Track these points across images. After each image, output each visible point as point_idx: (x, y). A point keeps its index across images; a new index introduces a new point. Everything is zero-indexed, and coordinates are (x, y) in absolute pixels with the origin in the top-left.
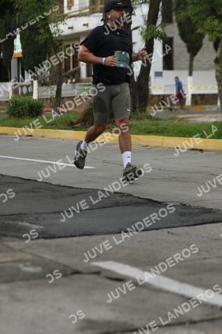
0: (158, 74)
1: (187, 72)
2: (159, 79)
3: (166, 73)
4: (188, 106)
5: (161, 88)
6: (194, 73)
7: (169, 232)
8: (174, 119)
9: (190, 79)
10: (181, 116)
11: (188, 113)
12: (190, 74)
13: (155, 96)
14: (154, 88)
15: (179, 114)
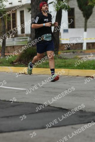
0: (66, 31)
1: (83, 29)
2: (66, 34)
3: (70, 30)
4: (84, 50)
5: (67, 39)
6: (88, 29)
7: (72, 128)
8: (76, 58)
9: (85, 33)
10: (80, 57)
11: (84, 54)
12: (85, 30)
13: (64, 44)
14: (63, 39)
15: (79, 55)
